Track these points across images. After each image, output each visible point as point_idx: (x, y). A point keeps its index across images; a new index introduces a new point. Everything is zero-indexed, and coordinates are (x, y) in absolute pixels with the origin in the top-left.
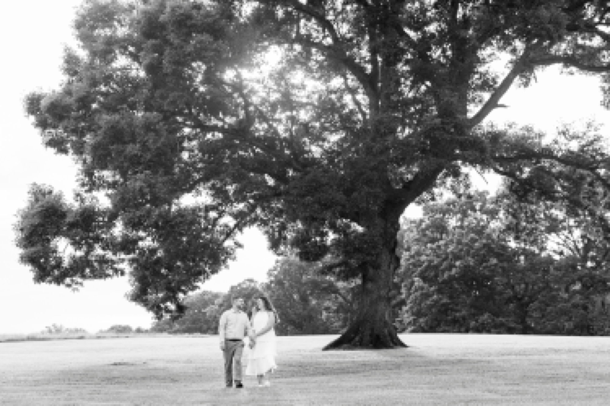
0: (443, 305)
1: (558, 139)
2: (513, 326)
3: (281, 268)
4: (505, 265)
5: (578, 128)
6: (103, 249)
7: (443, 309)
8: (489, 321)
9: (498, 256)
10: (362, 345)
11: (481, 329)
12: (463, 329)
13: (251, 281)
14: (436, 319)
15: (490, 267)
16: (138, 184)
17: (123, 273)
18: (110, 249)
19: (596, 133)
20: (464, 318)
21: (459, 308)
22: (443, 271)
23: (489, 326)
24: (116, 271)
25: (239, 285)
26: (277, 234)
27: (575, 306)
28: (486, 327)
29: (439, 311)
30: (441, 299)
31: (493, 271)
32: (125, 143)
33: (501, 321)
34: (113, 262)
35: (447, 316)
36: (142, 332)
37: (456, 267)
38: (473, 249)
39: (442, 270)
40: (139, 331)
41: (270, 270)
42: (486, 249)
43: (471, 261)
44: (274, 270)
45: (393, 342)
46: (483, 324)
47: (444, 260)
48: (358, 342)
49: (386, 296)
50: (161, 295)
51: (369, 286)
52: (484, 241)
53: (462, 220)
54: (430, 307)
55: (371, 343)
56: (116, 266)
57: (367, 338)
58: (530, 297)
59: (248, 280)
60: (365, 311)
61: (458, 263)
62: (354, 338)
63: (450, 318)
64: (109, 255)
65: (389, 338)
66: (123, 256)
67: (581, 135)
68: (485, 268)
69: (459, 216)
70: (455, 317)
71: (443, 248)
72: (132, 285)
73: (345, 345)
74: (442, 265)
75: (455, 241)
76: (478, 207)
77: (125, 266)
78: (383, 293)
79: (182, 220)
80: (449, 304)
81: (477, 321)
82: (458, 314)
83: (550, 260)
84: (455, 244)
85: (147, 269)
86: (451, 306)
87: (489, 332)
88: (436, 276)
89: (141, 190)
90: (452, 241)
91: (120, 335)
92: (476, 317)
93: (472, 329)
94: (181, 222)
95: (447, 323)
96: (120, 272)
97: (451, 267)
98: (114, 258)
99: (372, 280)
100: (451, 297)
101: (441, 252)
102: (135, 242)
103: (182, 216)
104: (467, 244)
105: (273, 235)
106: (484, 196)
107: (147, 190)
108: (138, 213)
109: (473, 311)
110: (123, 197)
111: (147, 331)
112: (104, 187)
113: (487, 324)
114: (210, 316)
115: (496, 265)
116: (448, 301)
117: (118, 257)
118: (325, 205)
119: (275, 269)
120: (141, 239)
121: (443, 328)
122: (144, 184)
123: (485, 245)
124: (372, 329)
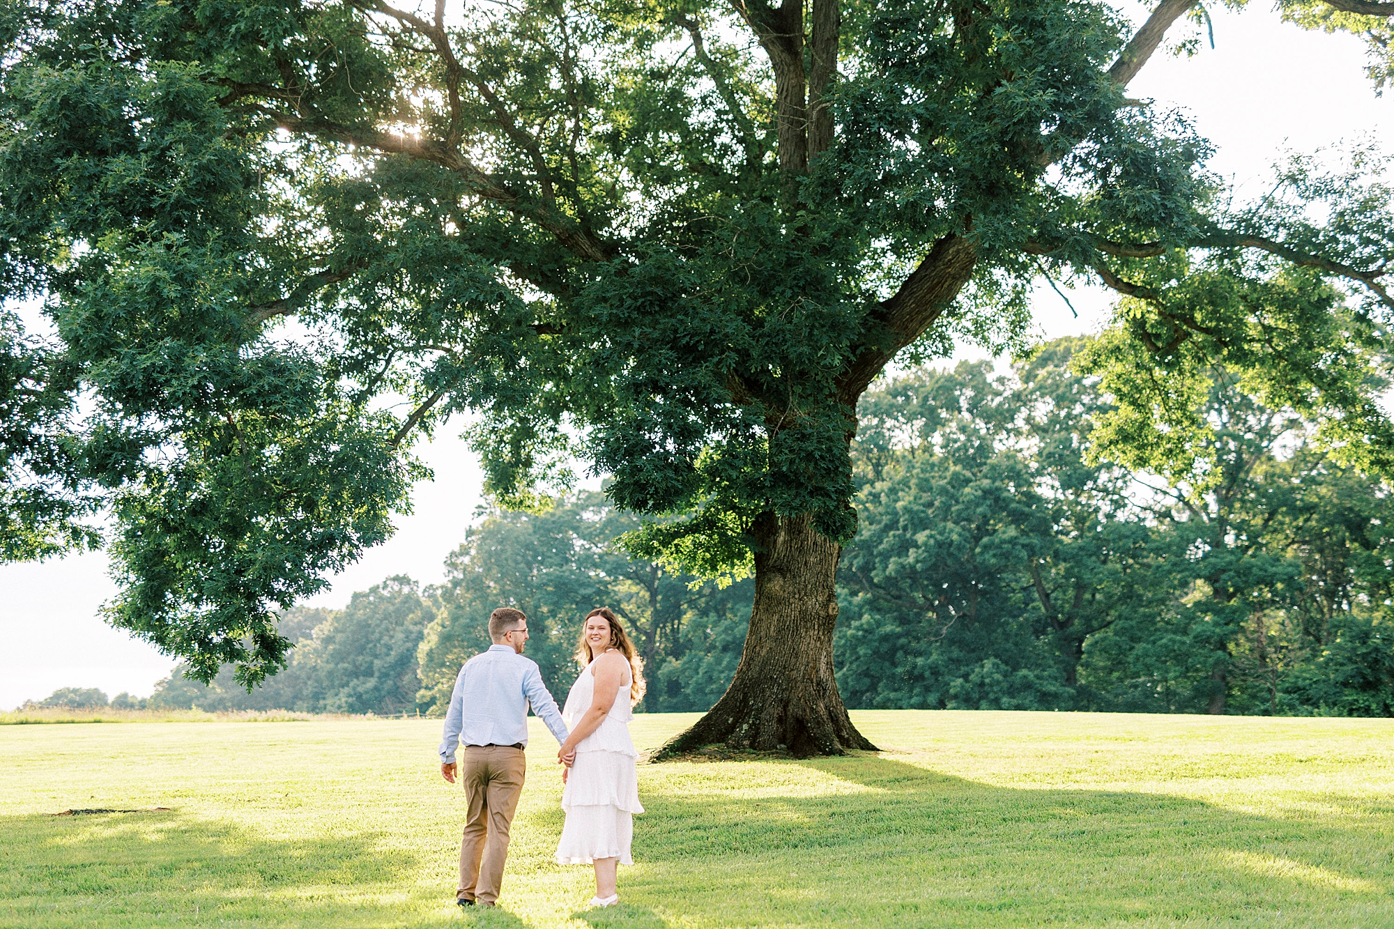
0: (886, 638)
1: (1277, 195)
2: (1053, 689)
3: (480, 547)
4: (1035, 540)
5: (1331, 166)
6: (38, 469)
7: (885, 647)
8: (998, 676)
9: (1017, 518)
10: (758, 747)
11: (976, 696)
12: (932, 698)
13: (403, 580)
14: (866, 674)
15: (999, 547)
16: (146, 270)
17: (94, 542)
18: (59, 471)
19: (1375, 179)
20: (935, 672)
21: (923, 645)
22: (886, 556)
23: (995, 689)
24: (76, 533)
25: (374, 590)
26: (507, 450)
27: (1202, 640)
28: (988, 694)
29: (876, 652)
30: (879, 624)
31: (1006, 556)
32: (102, 153)
33: (1025, 677)
34: (66, 508)
35: (894, 665)
36: (132, 706)
37: (917, 547)
38: (957, 502)
39: (880, 554)
40: (124, 703)
41: (453, 554)
42: (988, 502)
43: (954, 533)
44: (461, 554)
45: (840, 737)
46: (982, 684)
47: (888, 528)
48: (746, 737)
49: (822, 613)
50: (207, 608)
51: (776, 585)
52: (986, 483)
53: (926, 433)
54: (855, 643)
55: (782, 740)
56: (72, 520)
57: (770, 728)
58: (1088, 620)
59: (396, 579)
60: (763, 653)
61: (921, 537)
62: (733, 726)
63: (899, 670)
64: (55, 487)
65: (829, 727)
66: (97, 490)
67: (1337, 185)
68: (986, 548)
69: (919, 423)
70: (915, 666)
71: (883, 498)
72: (120, 582)
73: (712, 748)
74: (881, 542)
75: (913, 482)
76: (964, 404)
77: (105, 521)
78: (813, 603)
79: (277, 381)
80: (899, 636)
81: (966, 677)
82: (920, 661)
83: (1139, 532)
84: (914, 491)
85: (169, 529)
86: (903, 641)
87: (996, 705)
88: (867, 568)
89: (154, 288)
90: (905, 483)
91: (79, 715)
92: (963, 669)
93: (956, 697)
94: (276, 389)
95: (895, 683)
96: (86, 539)
97: (904, 546)
98: (68, 495)
99: (782, 570)
100: (903, 620)
101: (881, 509)
102: (134, 447)
103: (280, 371)
104: (943, 491)
105: (497, 451)
106: (981, 374)
107: (171, 291)
108: (144, 361)
109: (956, 653)
110: (97, 314)
111: (143, 705)
112: (37, 287)
113: (991, 685)
114: (301, 667)
115: (1013, 541)
116: (898, 630)
117: (82, 492)
118: (689, 349)
119: (464, 551)
120: (154, 440)
121: (884, 694)
122: (164, 274)
123: (987, 493)
124: (785, 704)
